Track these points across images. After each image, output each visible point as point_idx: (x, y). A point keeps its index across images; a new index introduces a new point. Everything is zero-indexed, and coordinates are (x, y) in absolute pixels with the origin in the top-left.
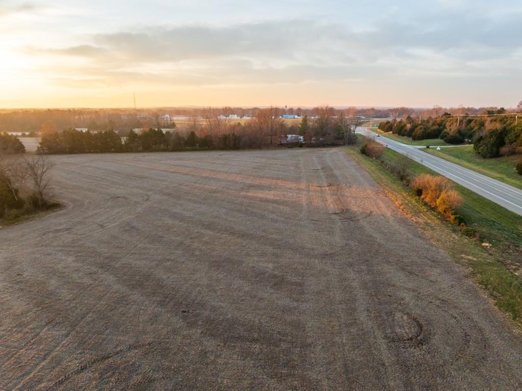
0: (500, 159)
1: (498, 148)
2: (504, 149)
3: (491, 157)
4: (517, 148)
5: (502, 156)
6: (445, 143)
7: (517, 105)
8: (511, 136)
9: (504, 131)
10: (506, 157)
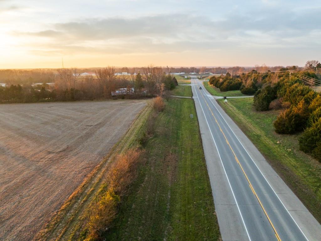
0: (268, 112)
1: (269, 102)
2: (273, 103)
3: (262, 110)
4: (283, 102)
5: (271, 109)
6: (242, 94)
7: (305, 64)
8: (282, 91)
9: (278, 86)
10: (274, 111)
